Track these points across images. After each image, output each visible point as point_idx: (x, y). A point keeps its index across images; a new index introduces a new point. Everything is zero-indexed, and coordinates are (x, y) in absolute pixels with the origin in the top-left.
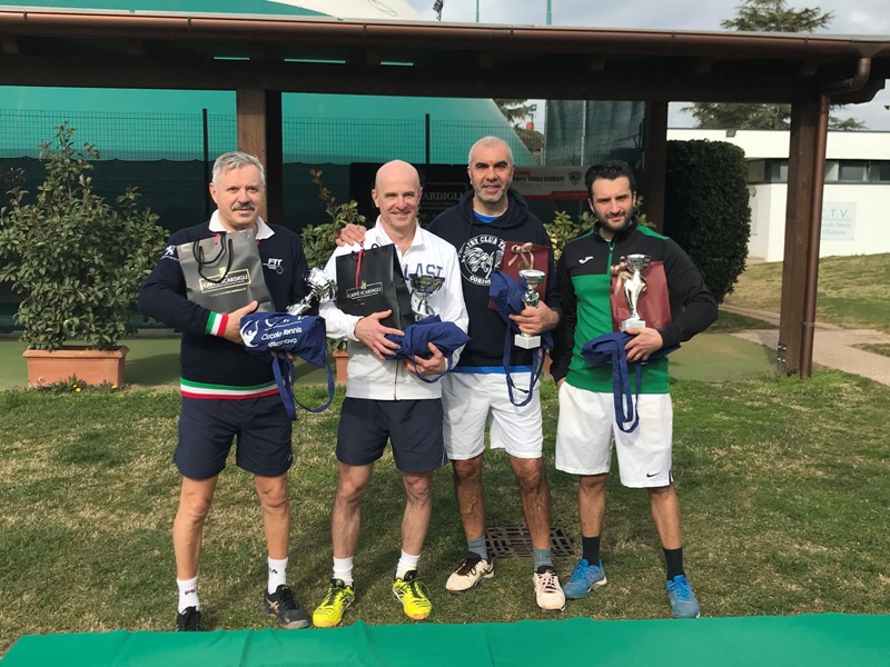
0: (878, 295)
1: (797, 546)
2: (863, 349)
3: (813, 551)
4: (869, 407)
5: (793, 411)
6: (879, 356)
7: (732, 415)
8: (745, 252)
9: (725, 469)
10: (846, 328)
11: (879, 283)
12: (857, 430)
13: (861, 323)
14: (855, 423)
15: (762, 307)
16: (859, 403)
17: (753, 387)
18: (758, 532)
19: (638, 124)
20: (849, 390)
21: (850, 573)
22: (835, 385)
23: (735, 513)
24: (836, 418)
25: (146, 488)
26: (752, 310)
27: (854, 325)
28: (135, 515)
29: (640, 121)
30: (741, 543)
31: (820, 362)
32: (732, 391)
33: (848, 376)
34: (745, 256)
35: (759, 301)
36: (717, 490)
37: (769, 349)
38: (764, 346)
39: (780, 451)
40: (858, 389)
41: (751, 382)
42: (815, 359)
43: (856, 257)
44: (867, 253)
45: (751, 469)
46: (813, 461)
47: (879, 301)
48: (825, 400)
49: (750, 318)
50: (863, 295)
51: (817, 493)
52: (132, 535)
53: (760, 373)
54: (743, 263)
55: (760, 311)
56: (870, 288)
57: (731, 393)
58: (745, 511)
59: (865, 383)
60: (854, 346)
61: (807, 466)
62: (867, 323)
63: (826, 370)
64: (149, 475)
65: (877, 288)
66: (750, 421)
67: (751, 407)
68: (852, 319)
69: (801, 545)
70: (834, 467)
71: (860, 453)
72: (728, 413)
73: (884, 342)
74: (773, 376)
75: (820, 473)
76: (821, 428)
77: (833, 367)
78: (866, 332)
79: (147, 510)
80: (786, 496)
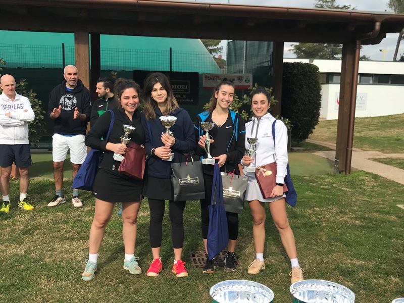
0: (378, 135)
1: (350, 261)
2: (373, 160)
3: (357, 263)
4: (378, 189)
5: (343, 190)
6: (381, 164)
7: (314, 193)
8: (318, 115)
9: (312, 219)
10: (364, 150)
11: (378, 130)
12: (374, 200)
13: (371, 148)
14: (372, 197)
15: (326, 141)
16: (373, 187)
17: (323, 179)
18: (330, 253)
19: (270, 54)
20: (368, 180)
21: (376, 276)
22: (362, 178)
23: (318, 243)
24: (364, 194)
25: (22, 231)
26: (321, 142)
27: (368, 149)
28: (14, 246)
29: (271, 53)
30: (321, 259)
31: (354, 167)
32: (314, 181)
33: (368, 173)
34: (318, 117)
35: (324, 138)
36: (309, 231)
37: (330, 160)
38: (327, 159)
39: (337, 210)
40: (372, 179)
41: (322, 176)
42: (352, 165)
43: (367, 118)
44: (372, 116)
45: (324, 219)
46: (354, 216)
47: (379, 138)
48: (358, 185)
49: (321, 146)
50: (371, 135)
51: (357, 232)
52: (11, 257)
53: (326, 172)
54: (317, 120)
55: (324, 142)
56: (375, 132)
57: (313, 182)
58: (322, 242)
59: (376, 177)
60: (369, 159)
61: (351, 218)
62: (374, 148)
63: (357, 171)
64: (25, 224)
65: (378, 132)
66: (323, 196)
67: (323, 189)
68: (367, 146)
69: (351, 260)
70: (364, 219)
71: (376, 212)
72: (312, 192)
73: (382, 157)
74: (332, 173)
75: (358, 222)
76: (357, 199)
77: (360, 169)
78: (374, 152)
79: (21, 243)
80: (342, 234)
